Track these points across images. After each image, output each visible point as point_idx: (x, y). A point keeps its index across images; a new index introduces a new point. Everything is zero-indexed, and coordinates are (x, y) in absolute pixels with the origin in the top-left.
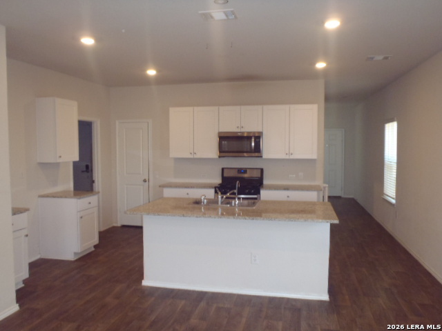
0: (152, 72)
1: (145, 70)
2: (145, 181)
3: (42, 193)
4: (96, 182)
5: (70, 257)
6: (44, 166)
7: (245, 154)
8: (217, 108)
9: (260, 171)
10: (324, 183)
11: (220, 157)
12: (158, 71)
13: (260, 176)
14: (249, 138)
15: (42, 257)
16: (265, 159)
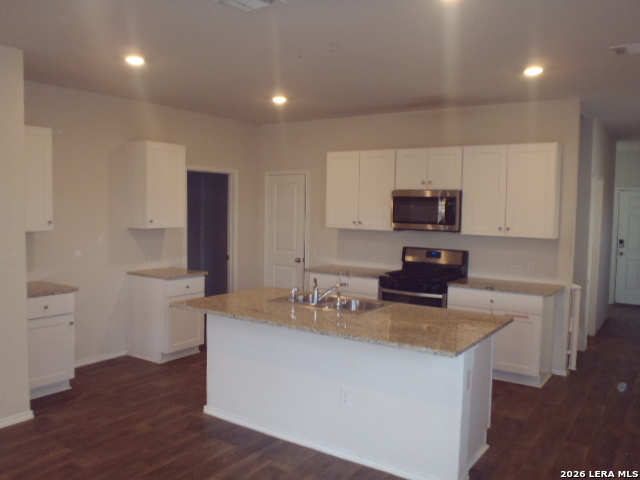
0: (279, 100)
1: (270, 97)
2: (298, 261)
3: (133, 270)
4: (231, 258)
5: (156, 358)
6: (137, 233)
7: (429, 227)
8: (393, 151)
9: (461, 255)
10: (575, 282)
11: (395, 229)
12: (290, 98)
13: (460, 263)
14: (434, 201)
15: (130, 354)
16: (465, 236)
